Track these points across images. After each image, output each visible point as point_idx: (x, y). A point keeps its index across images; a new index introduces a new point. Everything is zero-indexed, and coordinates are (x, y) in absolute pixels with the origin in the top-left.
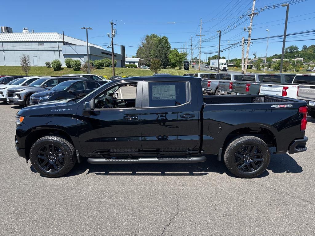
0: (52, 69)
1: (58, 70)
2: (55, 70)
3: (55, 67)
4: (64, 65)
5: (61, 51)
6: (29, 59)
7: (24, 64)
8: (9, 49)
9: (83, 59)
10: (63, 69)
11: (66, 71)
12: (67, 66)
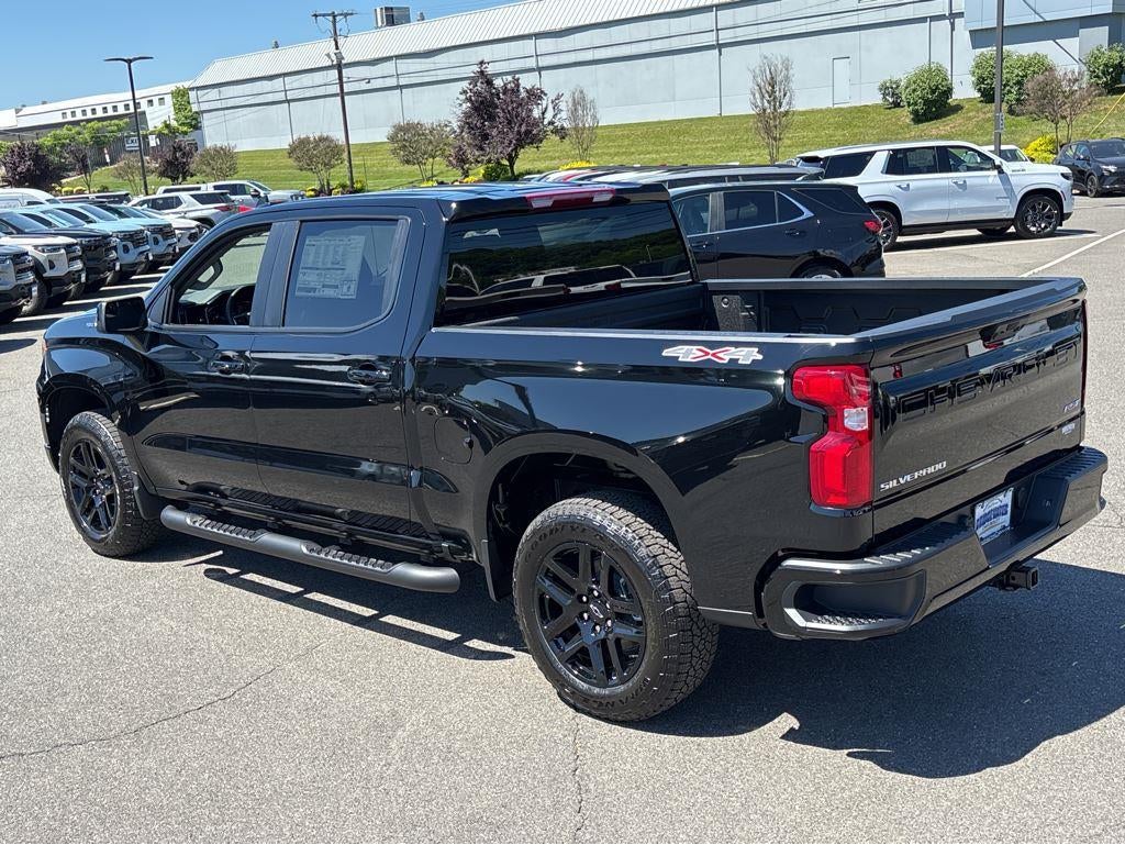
0: (905, 114)
1: (931, 119)
2: (919, 118)
3: (916, 104)
4: (964, 90)
5: (961, 15)
6: (787, 78)
7: (766, 104)
8: (742, 34)
9: (1072, 44)
10: (957, 108)
11: (970, 119)
12: (979, 90)
